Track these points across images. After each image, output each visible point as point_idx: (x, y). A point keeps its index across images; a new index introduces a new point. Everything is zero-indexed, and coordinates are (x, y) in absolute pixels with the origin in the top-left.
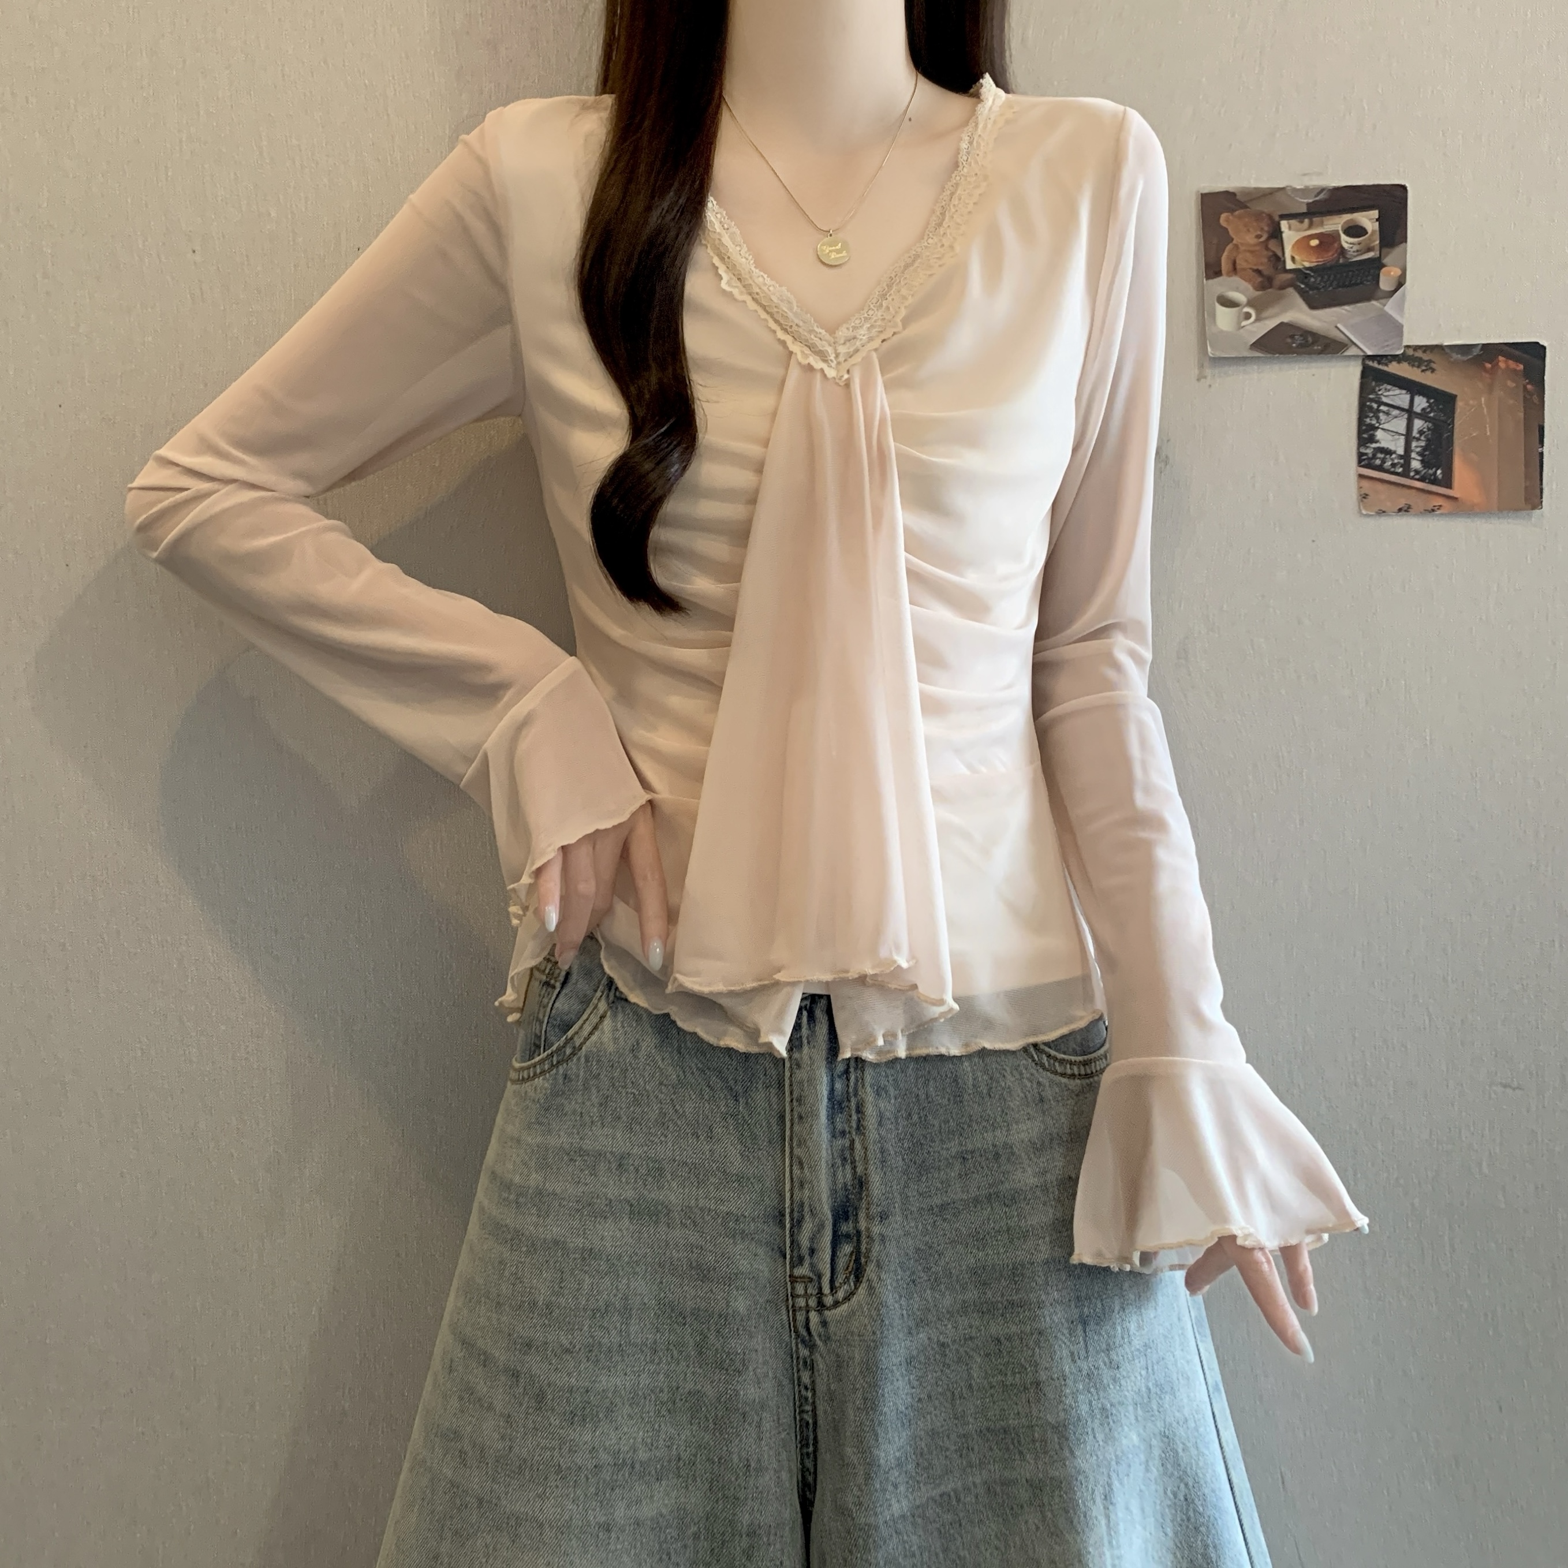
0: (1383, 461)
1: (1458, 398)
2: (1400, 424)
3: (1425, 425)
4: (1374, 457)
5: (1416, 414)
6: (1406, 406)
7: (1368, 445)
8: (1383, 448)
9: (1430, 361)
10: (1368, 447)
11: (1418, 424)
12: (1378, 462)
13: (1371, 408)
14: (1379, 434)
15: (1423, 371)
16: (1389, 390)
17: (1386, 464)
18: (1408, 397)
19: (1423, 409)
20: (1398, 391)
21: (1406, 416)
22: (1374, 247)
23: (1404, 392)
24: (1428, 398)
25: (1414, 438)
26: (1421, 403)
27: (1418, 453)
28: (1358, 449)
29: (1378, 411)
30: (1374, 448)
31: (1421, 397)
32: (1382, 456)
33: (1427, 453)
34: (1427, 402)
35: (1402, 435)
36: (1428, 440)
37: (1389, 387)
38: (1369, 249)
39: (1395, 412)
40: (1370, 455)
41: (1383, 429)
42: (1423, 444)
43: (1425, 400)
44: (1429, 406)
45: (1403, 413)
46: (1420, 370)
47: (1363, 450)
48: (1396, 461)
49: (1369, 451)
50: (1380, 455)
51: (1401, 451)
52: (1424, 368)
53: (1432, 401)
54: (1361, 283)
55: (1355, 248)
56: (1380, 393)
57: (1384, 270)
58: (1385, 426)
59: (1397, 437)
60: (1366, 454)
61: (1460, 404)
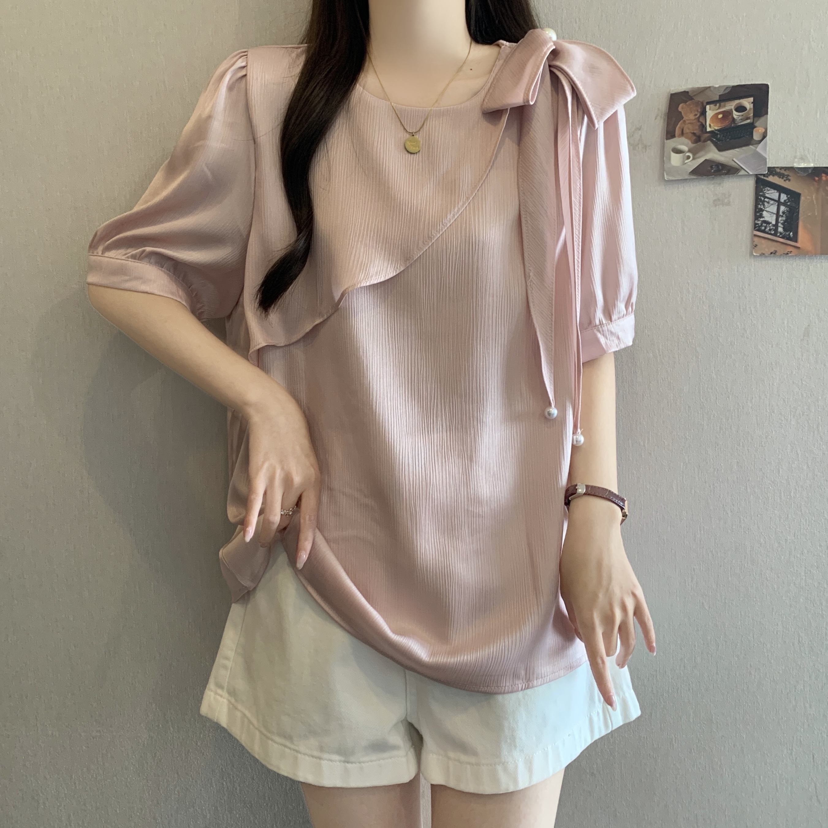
1: (801, 195)
2: (774, 209)
3: (786, 209)
5: (781, 202)
6: (777, 198)
7: (759, 219)
8: (766, 221)
9: (788, 175)
11: (782, 208)
12: (763, 228)
13: (761, 199)
14: (765, 213)
16: (769, 191)
17: (766, 229)
18: (777, 194)
19: (785, 201)
20: (773, 191)
21: (777, 204)
22: (750, 117)
23: (776, 191)
24: (787, 195)
25: (780, 215)
26: (784, 197)
27: (782, 224)
29: (764, 201)
30: (762, 221)
31: (784, 194)
33: (786, 224)
35: (775, 214)
36: (786, 217)
38: (748, 119)
39: (772, 202)
42: (784, 219)
44: (788, 199)
45: (775, 202)
46: (783, 180)
47: (756, 222)
48: (771, 228)
50: (764, 225)
51: (774, 223)
54: (744, 136)
55: (741, 118)
56: (765, 192)
57: (755, 129)
58: (767, 209)
59: (772, 215)
60: (758, 224)
61: (802, 198)
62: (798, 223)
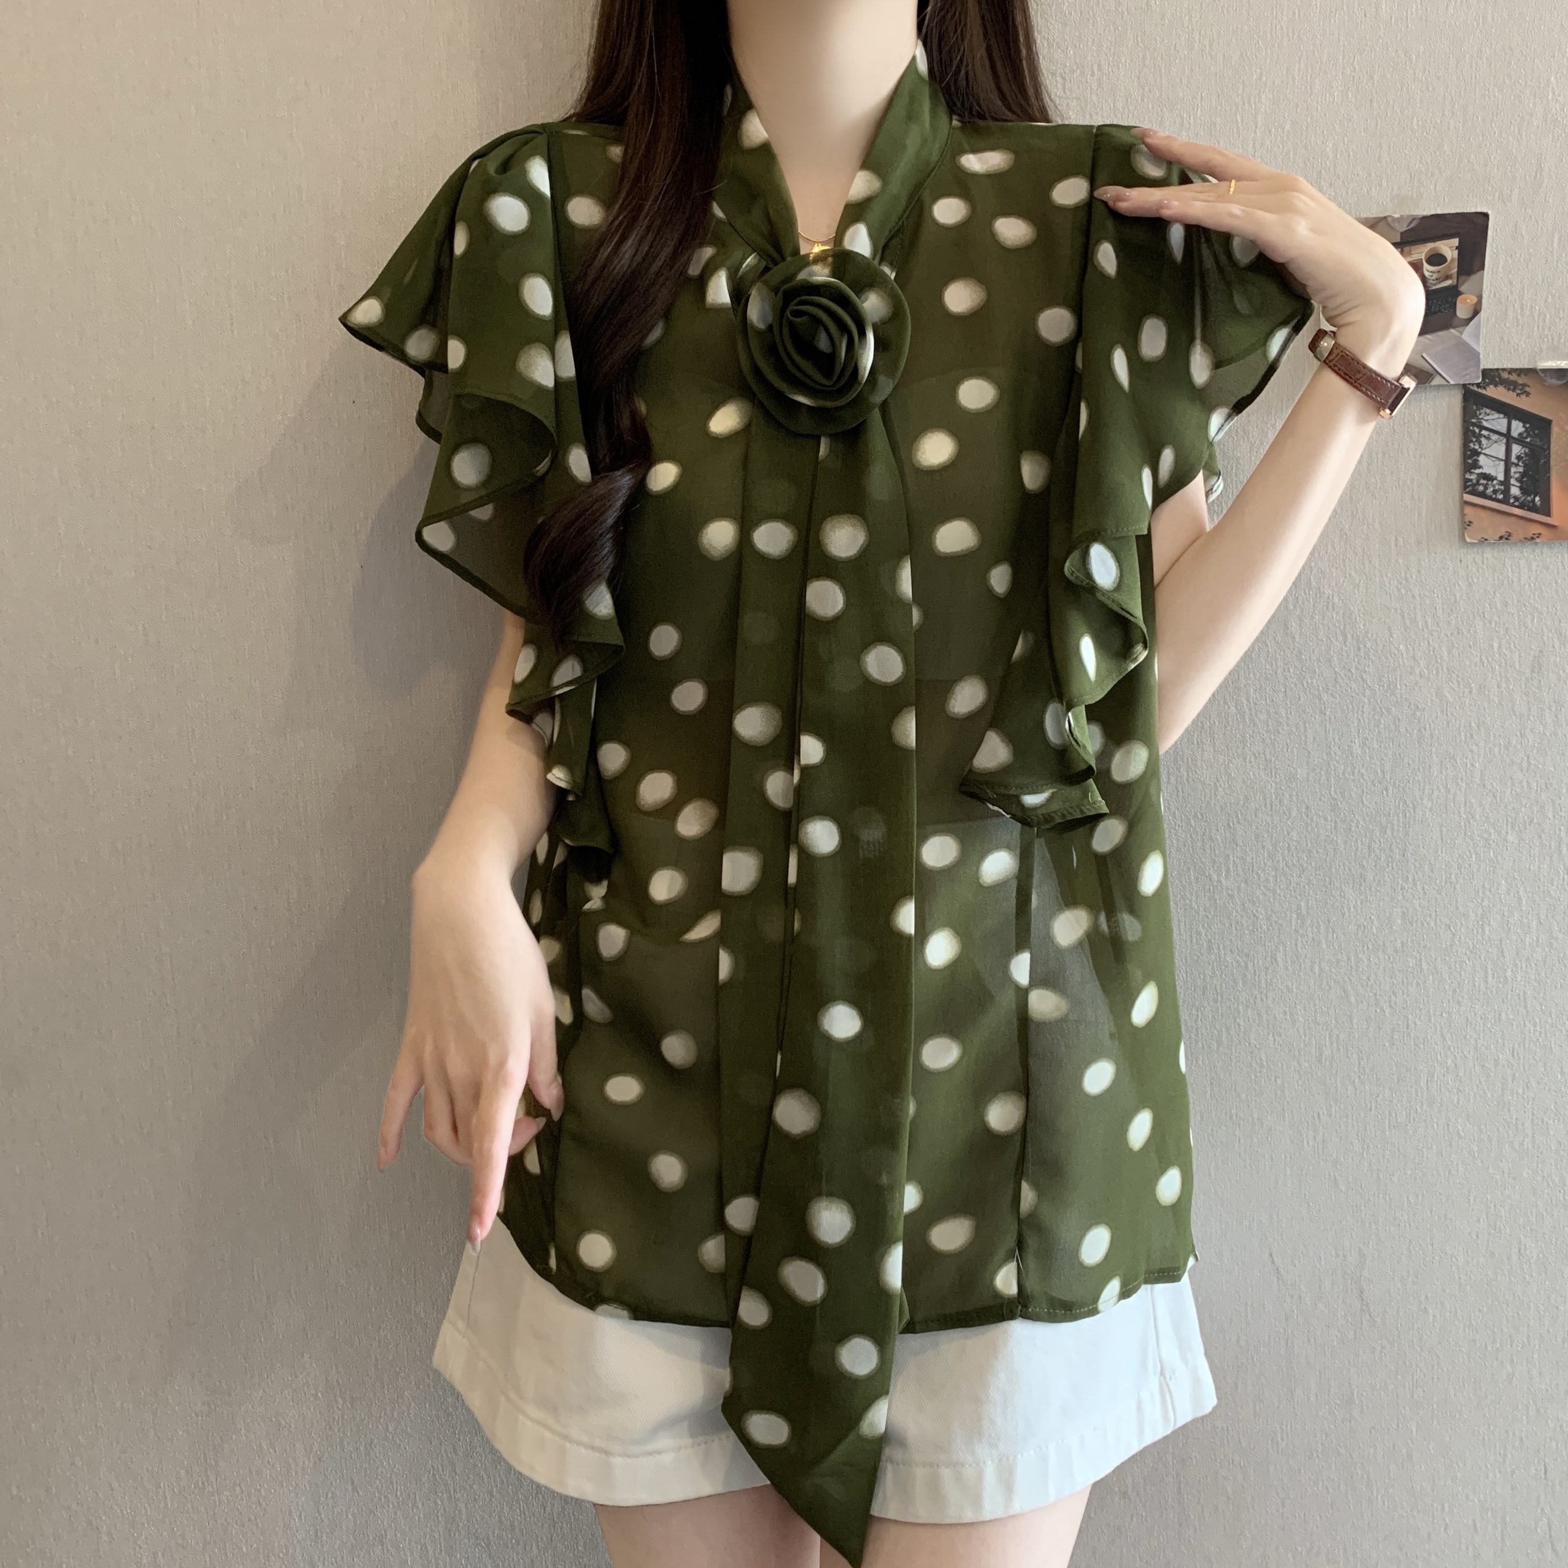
0: (1486, 487)
1: (1554, 424)
2: (1499, 450)
3: (1523, 451)
4: (1478, 483)
5: (1513, 438)
6: (1504, 430)
7: (1473, 471)
8: (1485, 474)
9: (1524, 385)
10: (1472, 473)
11: (1516, 449)
12: (1481, 488)
13: (1474, 431)
14: (1482, 460)
15: (1518, 395)
16: (1488, 415)
17: (1488, 491)
18: (1505, 421)
19: (1520, 434)
20: (1496, 415)
21: (1505, 441)
22: (1451, 275)
23: (1502, 416)
24: (1524, 422)
25: (1513, 463)
26: (1518, 428)
27: (1517, 479)
28: (1464, 475)
29: (1480, 435)
30: (1478, 474)
31: (1517, 422)
32: (1485, 482)
33: (1525, 479)
34: (1524, 427)
35: (1502, 460)
36: (1525, 466)
37: (1488, 411)
38: (1448, 277)
39: (1495, 437)
40: (1474, 481)
41: (1485, 454)
42: (1521, 470)
43: (1521, 424)
44: (1526, 431)
45: (1502, 438)
46: (1515, 394)
47: (1468, 476)
48: (1497, 487)
49: (1473, 477)
50: (1482, 481)
51: (1501, 477)
52: (1519, 392)
53: (1528, 425)
54: (1440, 311)
55: (1435, 276)
56: (1481, 417)
57: (1460, 298)
58: (1487, 451)
59: (1497, 462)
60: (1471, 480)
61: (1555, 429)
62: (1549, 476)
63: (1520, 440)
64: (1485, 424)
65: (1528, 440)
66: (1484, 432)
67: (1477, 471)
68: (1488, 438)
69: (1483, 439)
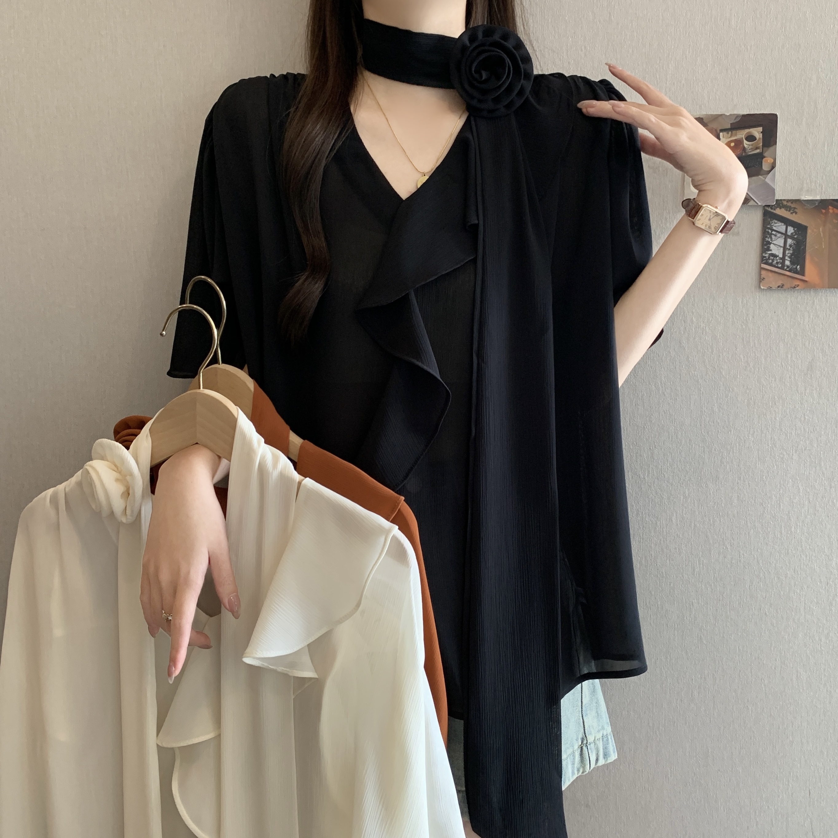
1: (808, 228)
2: (781, 242)
3: (792, 242)
4: (769, 259)
5: (788, 236)
6: (784, 232)
8: (773, 254)
9: (795, 208)
10: (766, 253)
11: (789, 241)
12: (770, 261)
13: (768, 232)
14: (772, 246)
16: (776, 223)
17: (774, 263)
18: (784, 227)
19: (792, 234)
20: (780, 224)
21: (784, 237)
22: (759, 147)
23: (783, 224)
24: (794, 227)
25: (787, 249)
27: (789, 257)
28: (762, 254)
29: (772, 234)
30: (769, 254)
31: (791, 227)
32: (773, 258)
33: (793, 257)
34: (794, 230)
35: (782, 247)
36: (793, 250)
37: (776, 221)
38: (757, 148)
39: (779, 235)
40: (767, 258)
41: (773, 244)
42: (791, 252)
43: (792, 229)
44: (795, 232)
45: (783, 235)
46: (790, 213)
47: (764, 255)
48: (778, 261)
49: (767, 255)
50: (771, 258)
51: (781, 256)
52: (792, 212)
53: (796, 229)
54: (753, 166)
55: (751, 147)
56: (772, 224)
57: (764, 159)
58: (774, 242)
59: (779, 248)
60: (765, 257)
61: (809, 231)
62: (805, 255)
63: (791, 237)
64: (774, 228)
65: (796, 237)
66: (773, 232)
67: (769, 252)
68: (775, 236)
69: (773, 236)
